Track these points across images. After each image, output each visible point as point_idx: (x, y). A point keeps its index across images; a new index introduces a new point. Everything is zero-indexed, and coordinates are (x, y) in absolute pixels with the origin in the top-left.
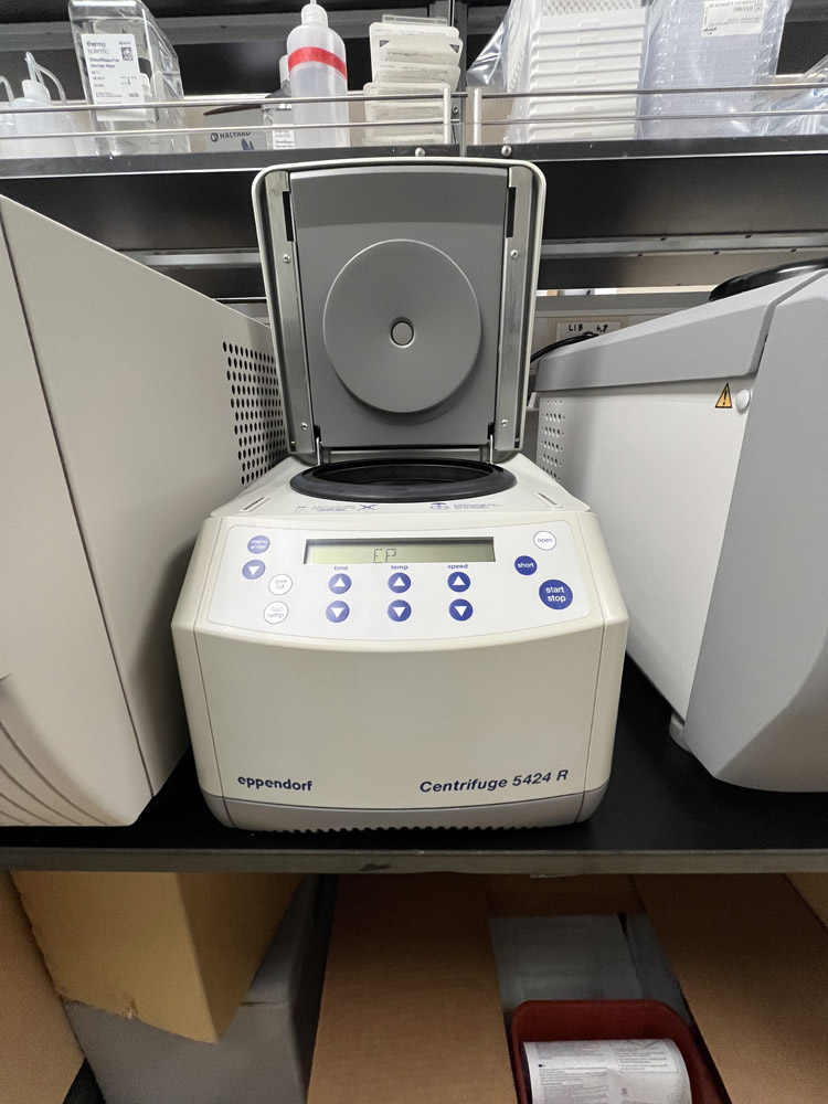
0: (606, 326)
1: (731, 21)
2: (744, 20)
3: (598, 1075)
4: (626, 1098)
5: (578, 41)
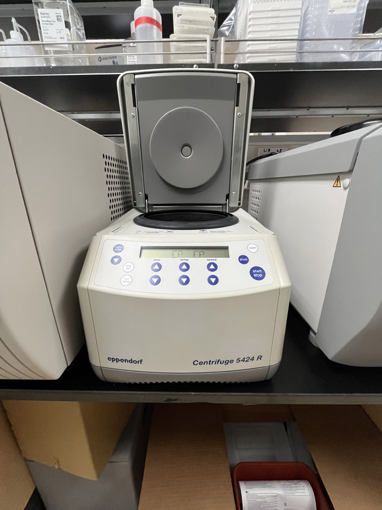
0: (281, 150)
1: (342, 7)
2: (348, 7)
3: (274, 496)
4: (286, 507)
5: (270, 15)
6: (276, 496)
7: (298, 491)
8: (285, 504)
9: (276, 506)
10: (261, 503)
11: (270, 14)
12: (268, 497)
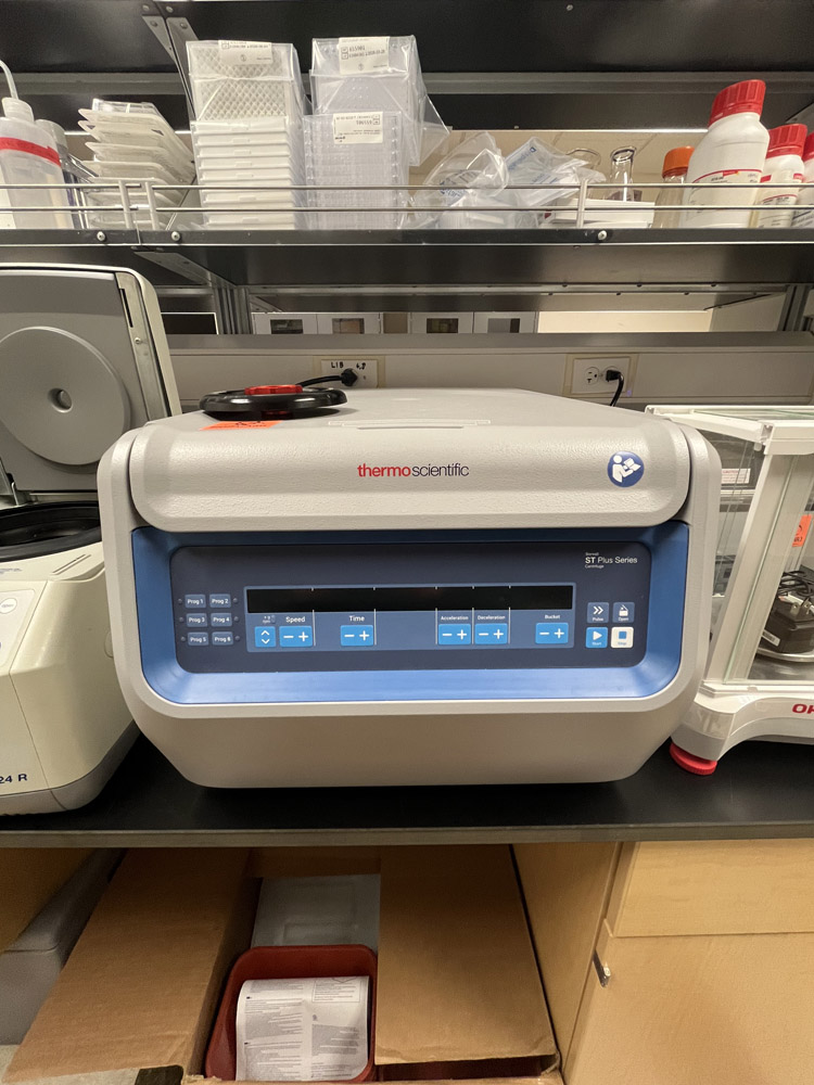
0: (364, 364)
1: (356, 132)
3: (294, 1005)
4: (316, 1023)
5: (231, 142)
6: (300, 1004)
7: (341, 994)
8: (315, 1018)
9: (299, 1021)
10: (269, 1017)
11: (232, 140)
12: (284, 1005)
